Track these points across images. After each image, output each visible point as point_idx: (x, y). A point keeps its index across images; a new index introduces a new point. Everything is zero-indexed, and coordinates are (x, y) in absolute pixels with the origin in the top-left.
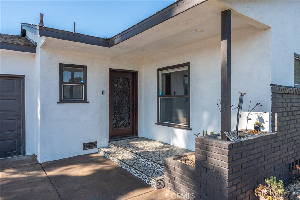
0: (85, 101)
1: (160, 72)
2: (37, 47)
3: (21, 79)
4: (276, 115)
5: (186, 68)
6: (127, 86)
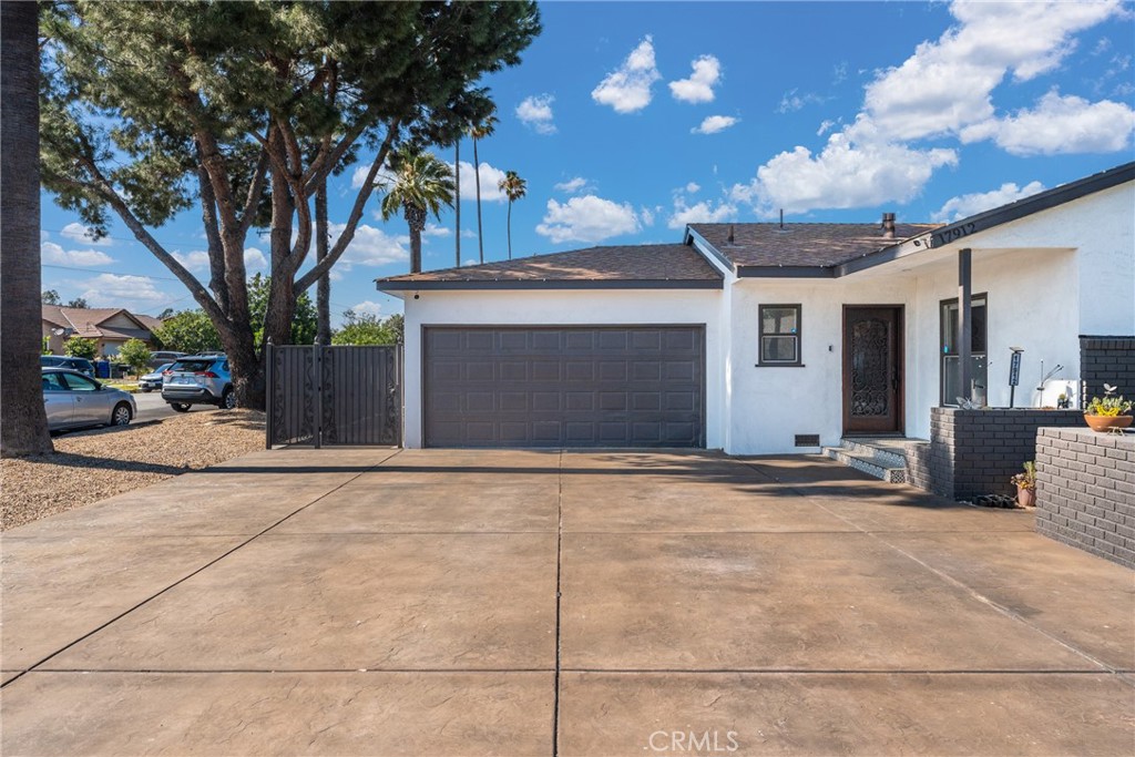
0: (799, 364)
1: (946, 307)
2: (725, 281)
3: (700, 329)
4: (1084, 383)
5: (982, 302)
6: (881, 334)
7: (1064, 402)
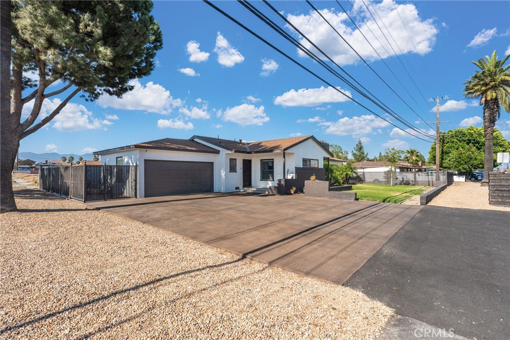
1: (262, 161)
2: (220, 152)
3: (212, 163)
5: (272, 161)
7: (292, 178)
